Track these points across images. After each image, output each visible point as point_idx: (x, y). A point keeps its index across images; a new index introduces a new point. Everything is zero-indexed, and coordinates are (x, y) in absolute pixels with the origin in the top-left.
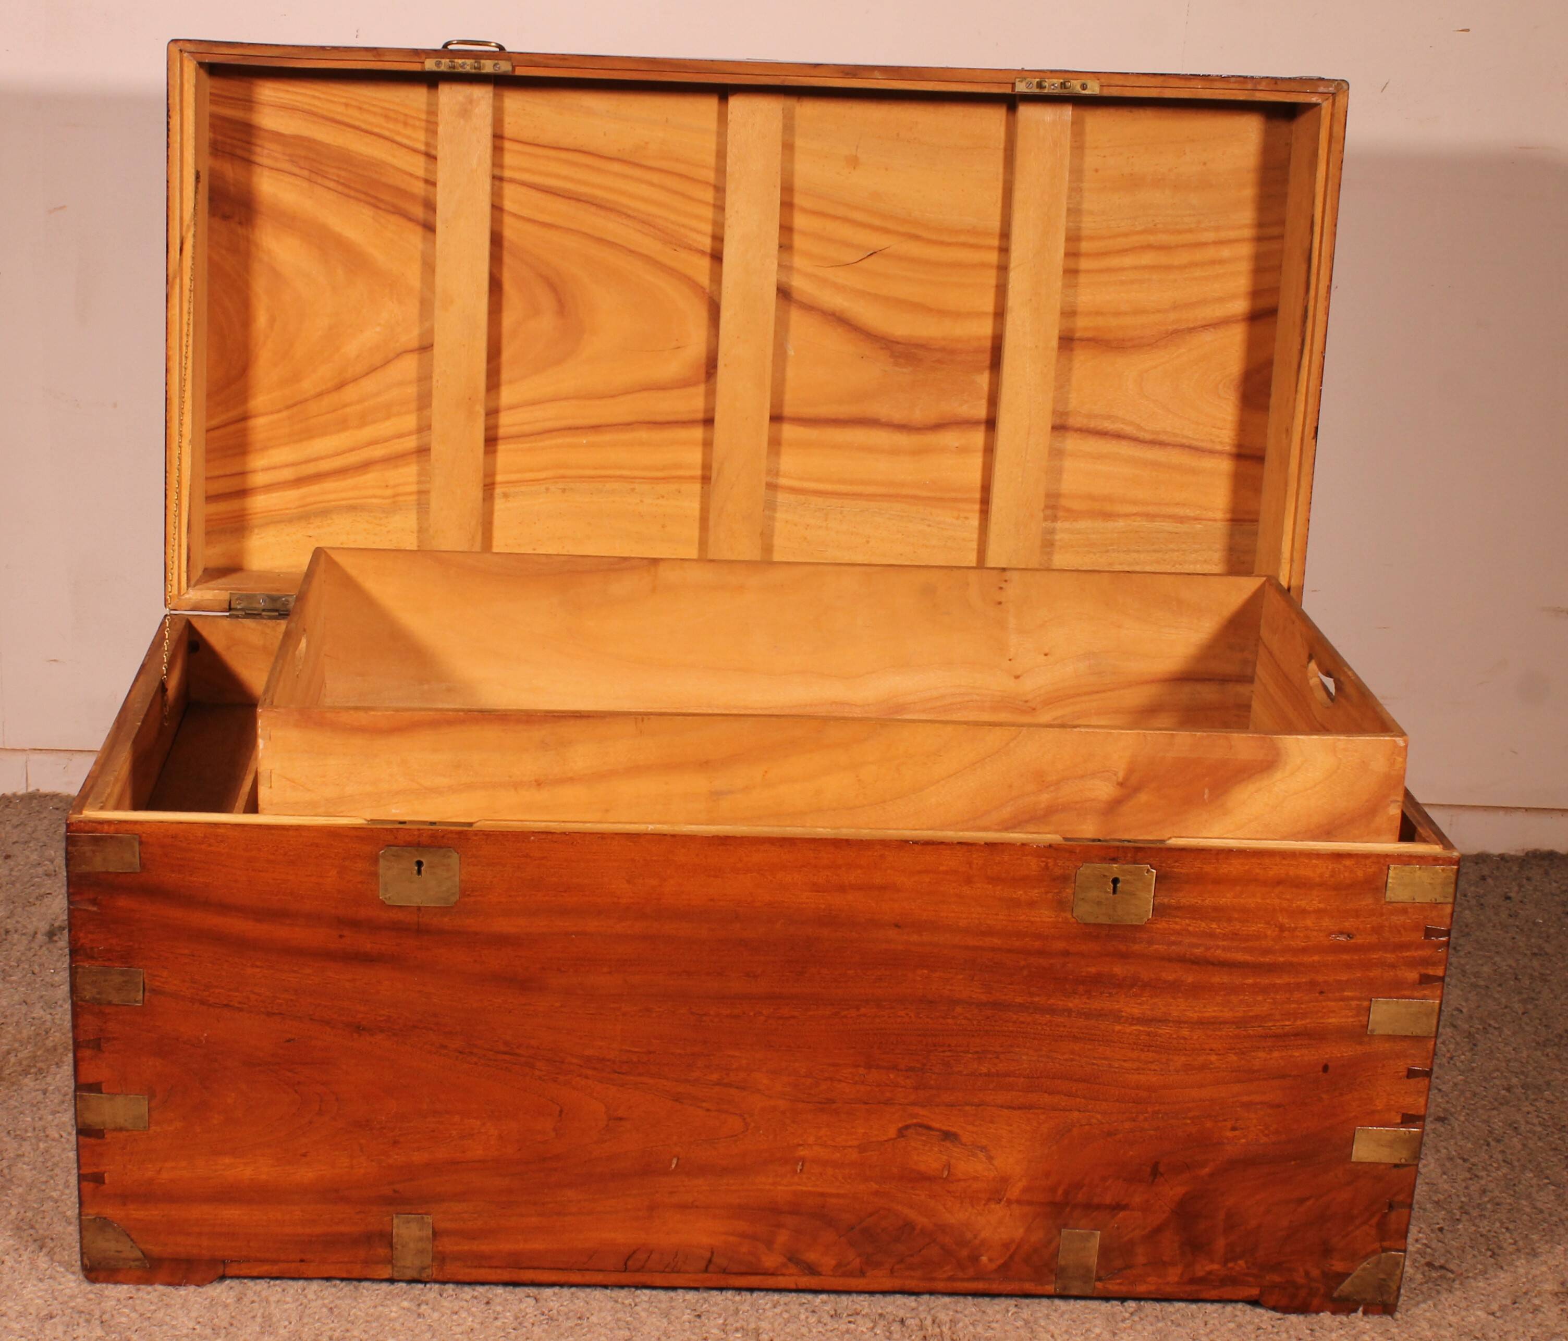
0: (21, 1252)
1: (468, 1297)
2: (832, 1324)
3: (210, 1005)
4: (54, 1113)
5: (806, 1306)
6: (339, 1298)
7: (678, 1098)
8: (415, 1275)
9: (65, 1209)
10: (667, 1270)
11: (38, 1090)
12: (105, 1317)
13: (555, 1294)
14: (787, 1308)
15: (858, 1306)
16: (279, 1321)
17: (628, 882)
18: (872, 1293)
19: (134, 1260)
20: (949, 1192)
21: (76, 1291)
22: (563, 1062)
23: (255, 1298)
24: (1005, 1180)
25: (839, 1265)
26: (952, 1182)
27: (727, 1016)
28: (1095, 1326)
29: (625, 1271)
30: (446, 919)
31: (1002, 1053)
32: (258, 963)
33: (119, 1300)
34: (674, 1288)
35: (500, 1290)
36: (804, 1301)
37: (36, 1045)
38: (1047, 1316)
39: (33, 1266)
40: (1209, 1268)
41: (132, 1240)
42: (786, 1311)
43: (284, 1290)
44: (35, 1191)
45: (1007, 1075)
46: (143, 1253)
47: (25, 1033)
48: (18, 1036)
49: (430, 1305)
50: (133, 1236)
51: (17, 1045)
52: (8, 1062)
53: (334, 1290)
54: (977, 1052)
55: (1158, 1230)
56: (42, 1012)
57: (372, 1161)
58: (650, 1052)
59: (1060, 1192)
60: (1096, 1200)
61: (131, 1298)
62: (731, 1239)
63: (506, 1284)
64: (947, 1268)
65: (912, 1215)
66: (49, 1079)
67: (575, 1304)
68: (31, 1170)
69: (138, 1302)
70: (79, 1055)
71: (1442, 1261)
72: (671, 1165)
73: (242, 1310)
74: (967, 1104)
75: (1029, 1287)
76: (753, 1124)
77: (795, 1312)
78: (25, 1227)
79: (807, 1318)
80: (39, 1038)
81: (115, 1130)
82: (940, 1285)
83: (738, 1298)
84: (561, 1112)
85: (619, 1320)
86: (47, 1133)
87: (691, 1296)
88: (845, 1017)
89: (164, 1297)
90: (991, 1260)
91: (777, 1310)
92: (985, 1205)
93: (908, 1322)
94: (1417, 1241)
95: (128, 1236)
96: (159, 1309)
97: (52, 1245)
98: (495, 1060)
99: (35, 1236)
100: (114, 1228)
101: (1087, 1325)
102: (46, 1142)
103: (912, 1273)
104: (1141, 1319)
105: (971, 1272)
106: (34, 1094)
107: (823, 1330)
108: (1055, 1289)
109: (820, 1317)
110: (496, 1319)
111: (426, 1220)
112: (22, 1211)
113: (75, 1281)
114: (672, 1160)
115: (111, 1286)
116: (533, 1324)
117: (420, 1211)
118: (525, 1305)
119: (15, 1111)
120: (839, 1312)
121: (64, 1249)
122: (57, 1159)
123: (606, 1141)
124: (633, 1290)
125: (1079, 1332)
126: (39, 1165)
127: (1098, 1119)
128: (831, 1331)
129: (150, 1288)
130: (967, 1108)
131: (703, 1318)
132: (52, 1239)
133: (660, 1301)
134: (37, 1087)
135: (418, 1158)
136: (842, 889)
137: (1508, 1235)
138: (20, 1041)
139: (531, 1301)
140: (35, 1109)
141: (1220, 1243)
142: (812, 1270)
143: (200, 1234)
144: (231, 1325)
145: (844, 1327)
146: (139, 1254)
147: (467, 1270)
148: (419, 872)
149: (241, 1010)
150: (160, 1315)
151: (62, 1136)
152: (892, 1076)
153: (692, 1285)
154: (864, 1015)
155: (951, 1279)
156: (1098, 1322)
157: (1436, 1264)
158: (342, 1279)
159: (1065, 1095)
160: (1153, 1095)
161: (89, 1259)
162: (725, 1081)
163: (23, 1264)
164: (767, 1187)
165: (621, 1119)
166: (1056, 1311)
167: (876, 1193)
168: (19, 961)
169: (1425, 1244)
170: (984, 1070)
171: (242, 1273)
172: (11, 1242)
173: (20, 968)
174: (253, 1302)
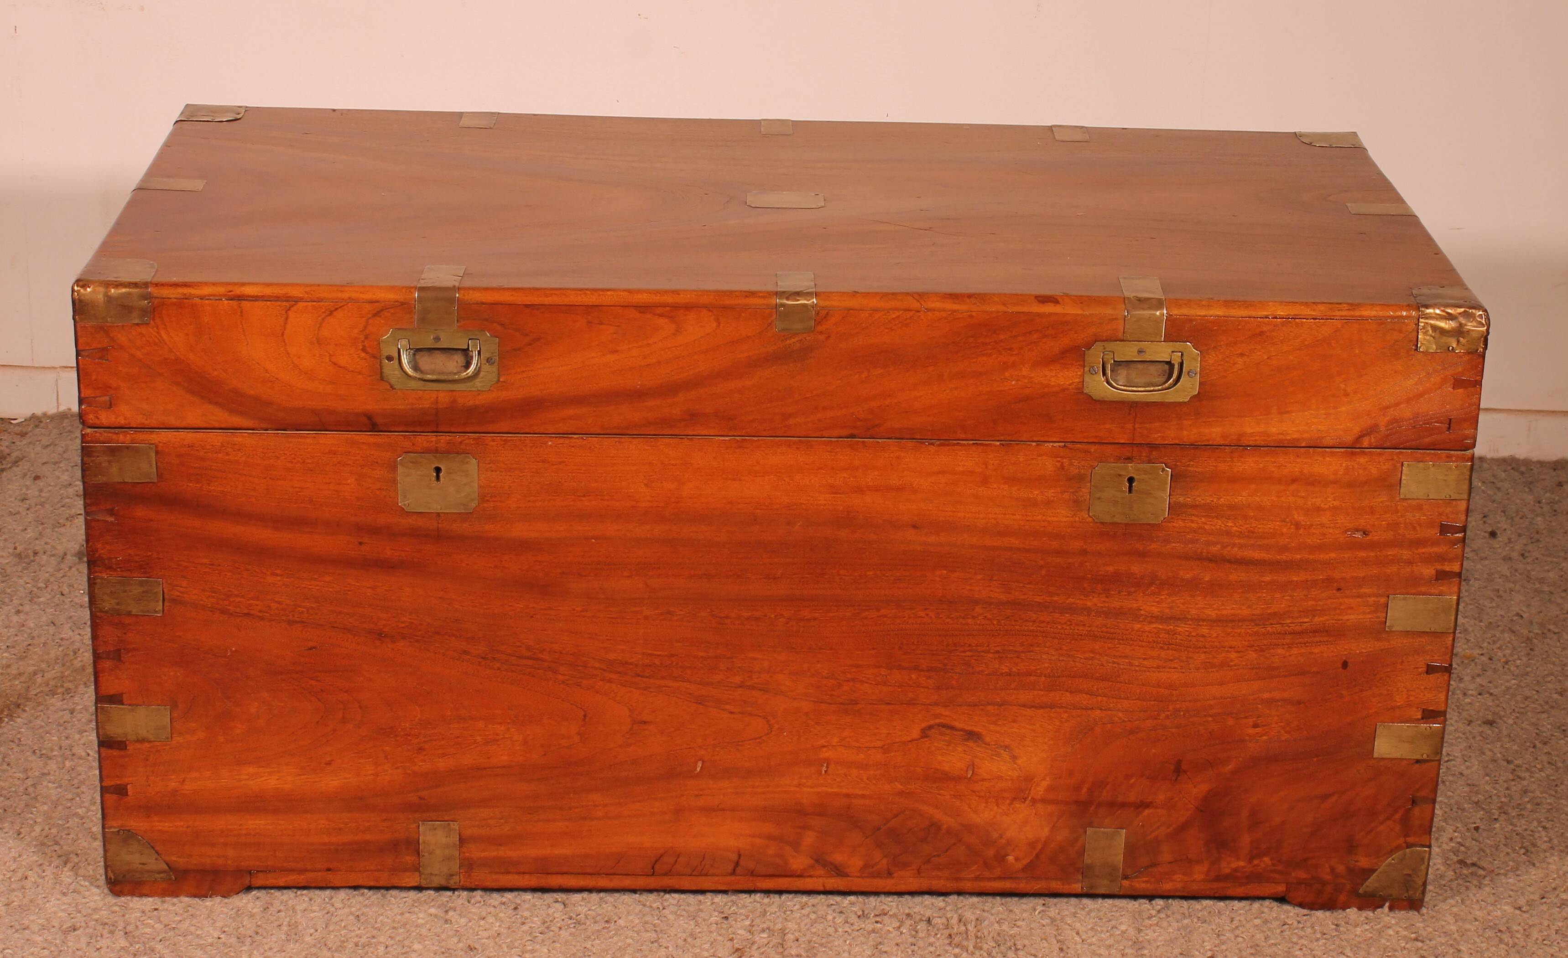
0: (45, 867)
1: (496, 903)
2: (859, 924)
3: (231, 614)
4: (81, 732)
5: (834, 907)
6: (366, 906)
7: (700, 701)
8: (443, 883)
9: (91, 825)
10: (694, 874)
11: (64, 710)
12: (129, 928)
13: (583, 899)
14: (814, 909)
15: (885, 907)
16: (305, 929)
17: (646, 485)
18: (900, 894)
19: (159, 872)
20: (974, 792)
21: (101, 904)
22: (585, 667)
23: (282, 908)
24: (1029, 779)
25: (866, 866)
26: (977, 782)
27: (747, 619)
28: (1121, 923)
29: (653, 874)
30: (466, 525)
31: (1022, 652)
32: (278, 572)
33: (143, 912)
34: (703, 892)
35: (528, 896)
36: (832, 902)
37: (63, 665)
38: (1074, 914)
39: (57, 881)
40: (1234, 865)
41: (157, 852)
42: (814, 912)
43: (311, 900)
44: (60, 807)
45: (1029, 674)
46: (167, 864)
47: (52, 655)
48: (46, 657)
49: (458, 912)
50: (157, 848)
51: (44, 666)
52: (35, 683)
53: (361, 899)
54: (997, 652)
55: (1184, 827)
56: (71, 633)
57: (397, 768)
58: (672, 656)
59: (1084, 790)
60: (1120, 799)
61: (156, 909)
62: (758, 841)
63: (534, 890)
64: (975, 867)
65: (938, 815)
66: (77, 699)
67: (603, 908)
68: (57, 788)
69: (163, 913)
70: (99, 667)
71: (1475, 859)
72: (696, 769)
73: (268, 920)
74: (989, 704)
75: (1056, 886)
76: (777, 726)
77: (823, 912)
78: (50, 844)
79: (834, 918)
80: (66, 659)
81: (138, 741)
82: (967, 886)
83: (766, 900)
84: (585, 716)
85: (646, 923)
86: (74, 751)
87: (719, 899)
88: (866, 618)
89: (189, 908)
90: (1017, 859)
91: (804, 912)
92: (1010, 804)
93: (934, 921)
94: (1451, 839)
95: (153, 848)
96: (184, 919)
97: (76, 860)
98: (518, 665)
99: (59, 852)
100: (139, 841)
101: (1113, 923)
102: (72, 760)
103: (940, 874)
104: (1168, 916)
105: (997, 872)
106: (61, 713)
107: (849, 930)
108: (1082, 888)
109: (847, 917)
110: (523, 923)
111: (452, 826)
112: (47, 828)
113: (100, 895)
114: (696, 763)
115: (136, 899)
116: (560, 928)
117: (446, 818)
118: (553, 910)
119: (42, 730)
120: (866, 912)
121: (89, 864)
122: (83, 776)
123: (631, 745)
124: (662, 894)
125: (1105, 929)
126: (64, 783)
127: (1120, 718)
128: (858, 930)
129: (175, 900)
130: (989, 708)
131: (730, 919)
132: (77, 854)
133: (689, 905)
134: (65, 707)
135: (442, 764)
136: (860, 490)
137: (1543, 834)
138: (48, 662)
139: (559, 906)
140: (61, 728)
141: (1245, 840)
142: (839, 871)
143: (225, 845)
144: (257, 933)
145: (870, 927)
146: (166, 867)
147: (494, 877)
148: (438, 478)
149: (262, 619)
150: (185, 925)
151: (88, 755)
152: (913, 676)
153: (720, 888)
154: (885, 616)
155: (978, 878)
156: (1124, 919)
157: (1469, 862)
158: (370, 888)
159: (1086, 694)
160: (1174, 692)
161: (112, 872)
162: (748, 683)
163: (46, 879)
164: (792, 789)
165: (645, 722)
166: (1083, 909)
167: (901, 794)
168: (47, 583)
169: (1459, 843)
170: (1005, 669)
171: (269, 883)
172: (35, 858)
173: (49, 589)
174: (279, 911)
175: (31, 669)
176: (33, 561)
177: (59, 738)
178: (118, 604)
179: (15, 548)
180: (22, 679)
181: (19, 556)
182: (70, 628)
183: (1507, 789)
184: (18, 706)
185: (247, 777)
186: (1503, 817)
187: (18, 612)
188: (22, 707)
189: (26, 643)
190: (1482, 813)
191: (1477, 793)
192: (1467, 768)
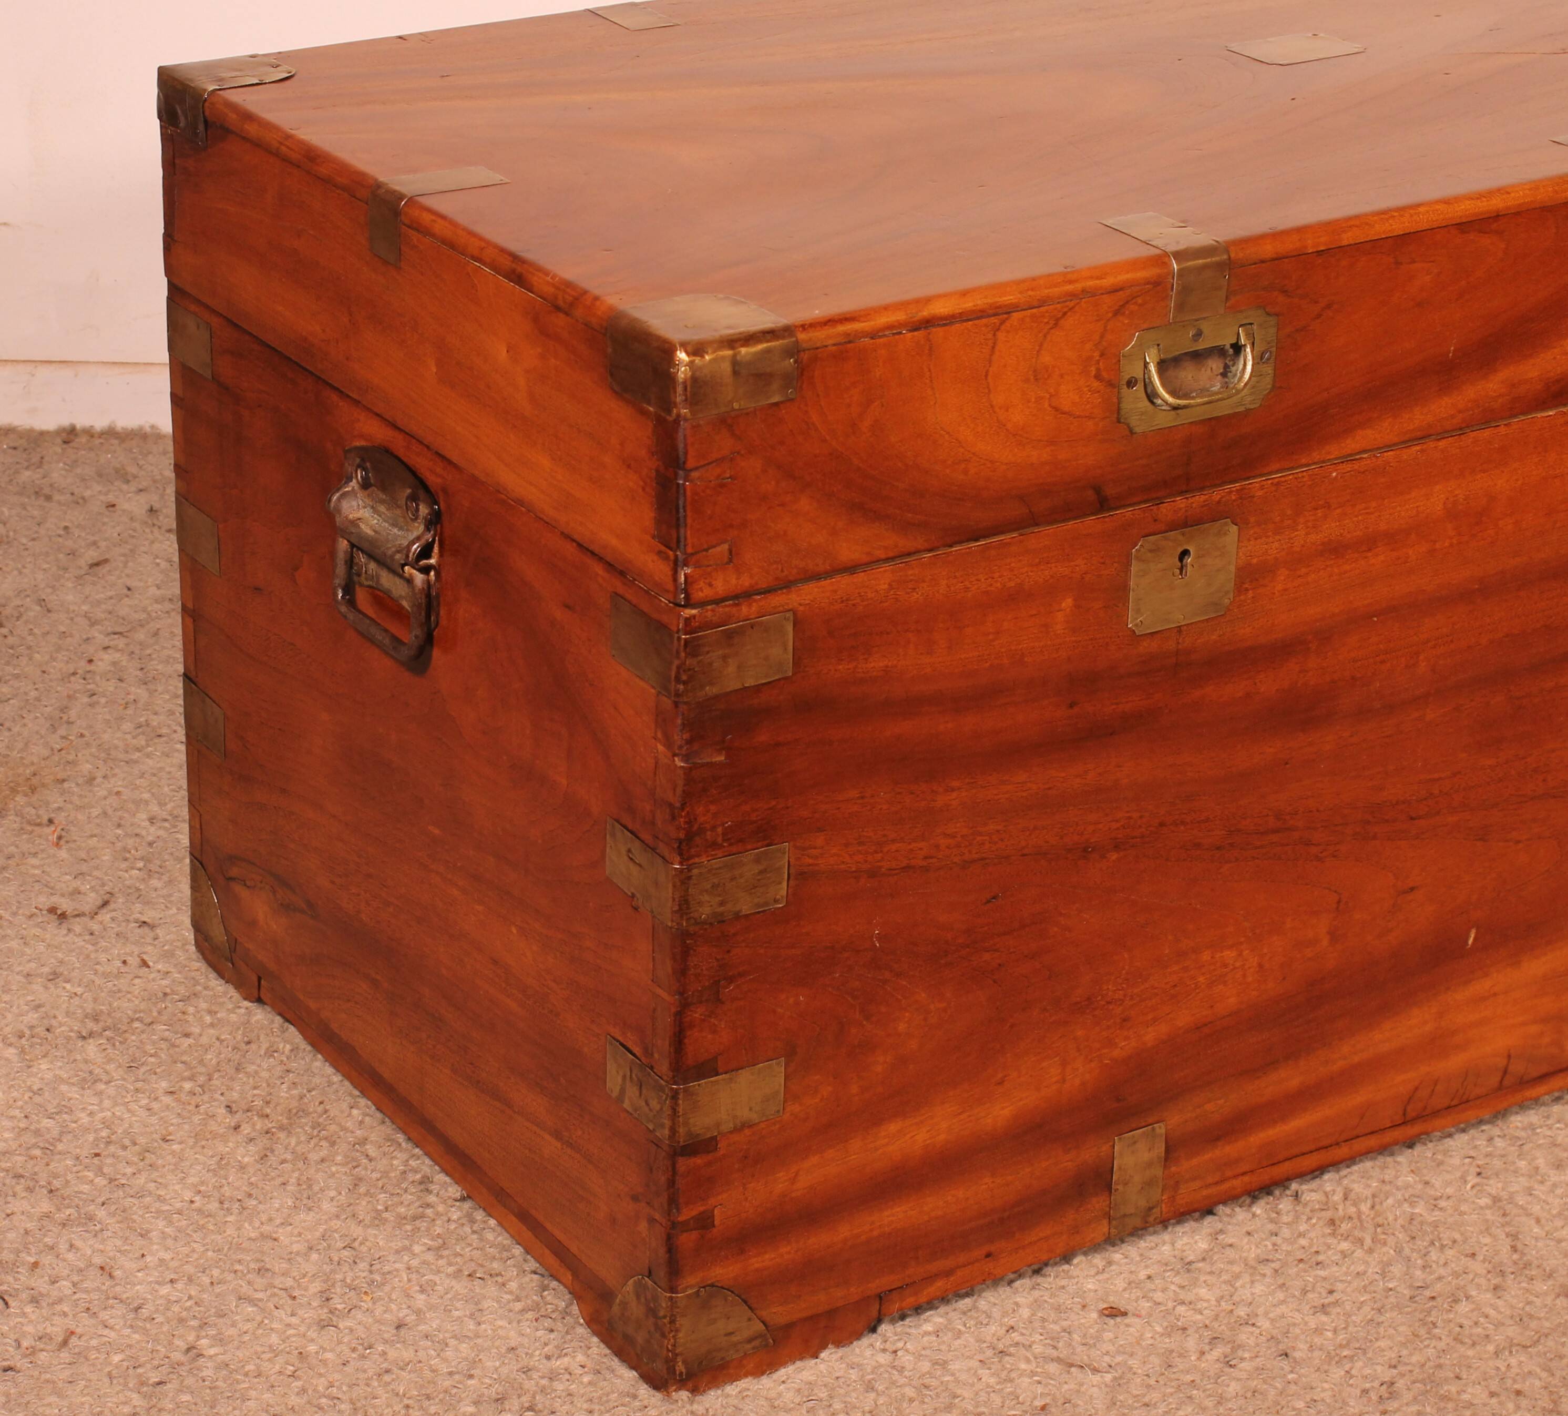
3: (884, 874)
8: (1139, 1223)
19: (752, 1340)
30: (1214, 637)
32: (955, 783)
41: (751, 1307)
46: (764, 1322)
50: (751, 1300)
62: (1532, 1028)
81: (735, 1129)
84: (1339, 902)
95: (745, 1302)
98: (1263, 846)
100: (724, 1296)
111: (1158, 1130)
114: (1470, 932)
117: (1151, 1119)
123: (1391, 930)
135: (1151, 1035)
146: (763, 1328)
147: (1205, 1192)
148: (1182, 568)
161: (684, 1362)
165: (1411, 889)
171: (905, 1304)
178: (722, 904)
185: (886, 1140)
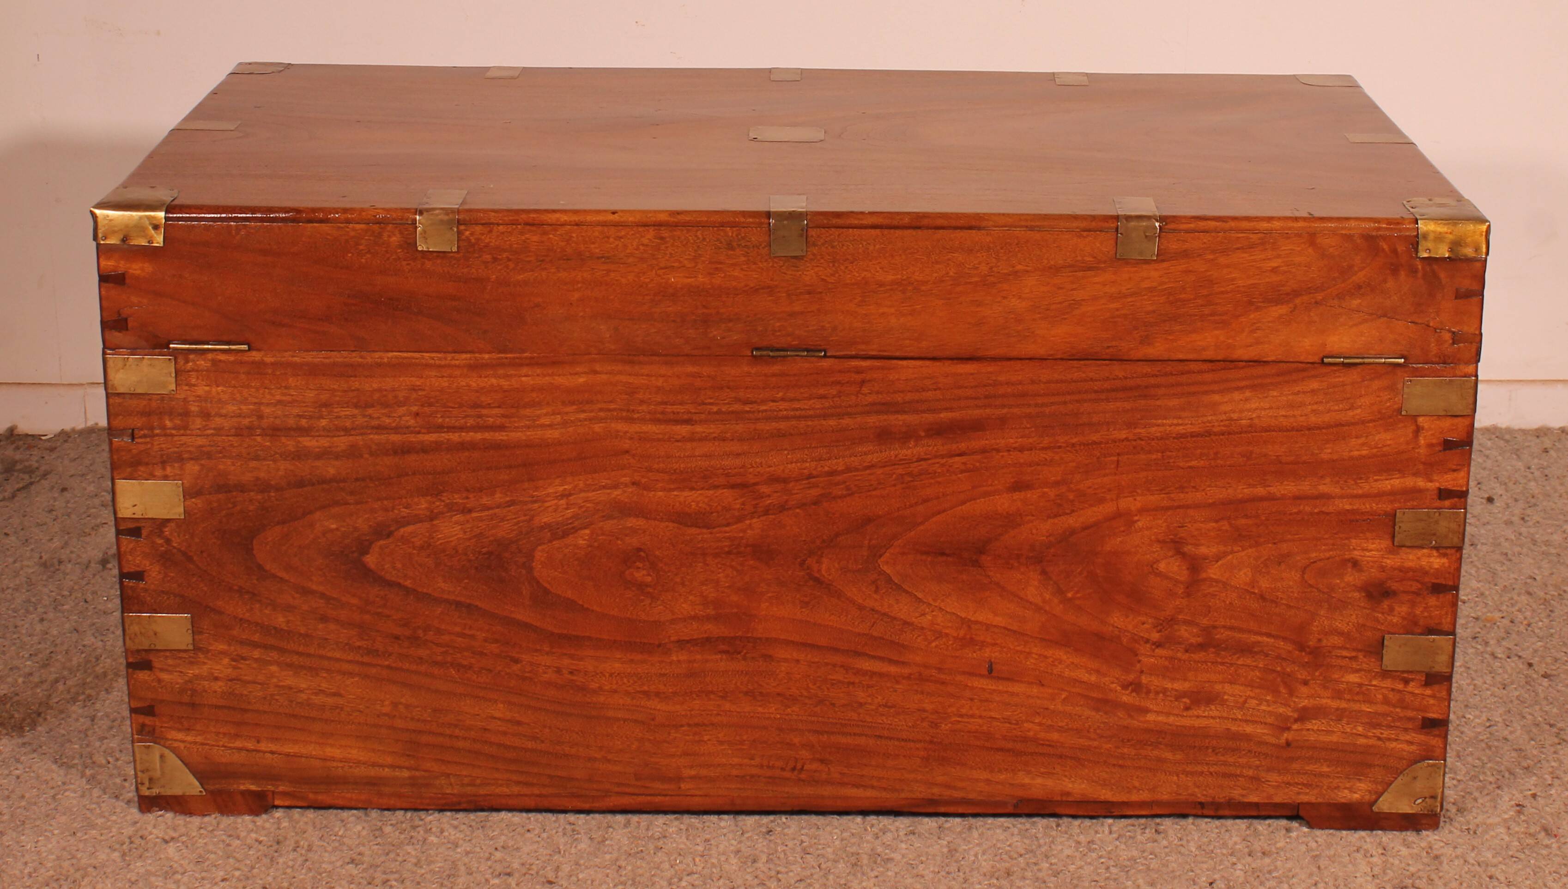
175: (54, 676)
176: (58, 570)
177: (81, 747)
179: (41, 558)
180: (45, 686)
181: (45, 565)
182: (93, 635)
183: (1555, 752)
184: (39, 714)
186: (1556, 782)
187: (42, 620)
188: (43, 715)
189: (48, 651)
190: (1534, 778)
191: (1525, 758)
192: (1511, 733)
